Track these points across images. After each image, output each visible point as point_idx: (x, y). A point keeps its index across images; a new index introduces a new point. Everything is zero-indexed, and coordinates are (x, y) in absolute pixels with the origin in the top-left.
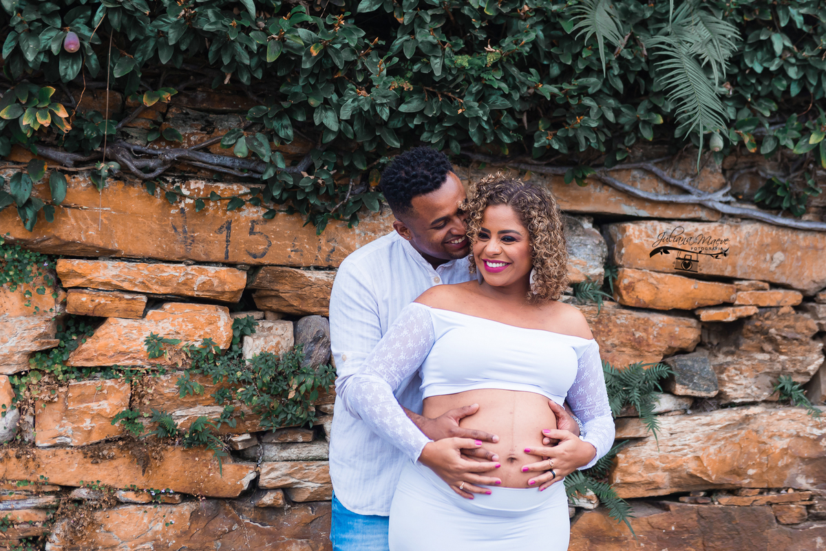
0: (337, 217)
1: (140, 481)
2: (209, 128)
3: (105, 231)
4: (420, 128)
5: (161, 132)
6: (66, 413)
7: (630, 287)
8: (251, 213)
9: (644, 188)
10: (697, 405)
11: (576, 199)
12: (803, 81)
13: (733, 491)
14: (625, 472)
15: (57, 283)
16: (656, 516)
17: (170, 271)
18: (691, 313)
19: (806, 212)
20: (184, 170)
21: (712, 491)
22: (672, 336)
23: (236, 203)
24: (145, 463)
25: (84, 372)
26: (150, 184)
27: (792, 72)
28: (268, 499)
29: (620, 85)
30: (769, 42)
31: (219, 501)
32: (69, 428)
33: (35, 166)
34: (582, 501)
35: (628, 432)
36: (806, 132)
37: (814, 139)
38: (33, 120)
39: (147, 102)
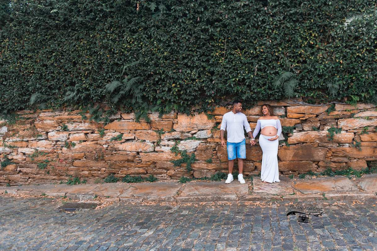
0: (247, 109)
3: (220, 112)
4: (255, 98)
5: (225, 100)
6: (217, 134)
7: (288, 115)
9: (290, 102)
10: (300, 131)
11: (280, 104)
12: (310, 86)
13: (306, 143)
14: (289, 140)
15: (215, 119)
16: (294, 146)
18: (299, 118)
19: (315, 103)
20: (228, 104)
21: (303, 143)
22: (296, 122)
26: (225, 107)
29: (282, 90)
30: (304, 81)
32: (217, 136)
33: (211, 106)
34: (283, 144)
35: (290, 135)
36: (312, 93)
37: (312, 94)
38: (210, 101)
39: (222, 98)
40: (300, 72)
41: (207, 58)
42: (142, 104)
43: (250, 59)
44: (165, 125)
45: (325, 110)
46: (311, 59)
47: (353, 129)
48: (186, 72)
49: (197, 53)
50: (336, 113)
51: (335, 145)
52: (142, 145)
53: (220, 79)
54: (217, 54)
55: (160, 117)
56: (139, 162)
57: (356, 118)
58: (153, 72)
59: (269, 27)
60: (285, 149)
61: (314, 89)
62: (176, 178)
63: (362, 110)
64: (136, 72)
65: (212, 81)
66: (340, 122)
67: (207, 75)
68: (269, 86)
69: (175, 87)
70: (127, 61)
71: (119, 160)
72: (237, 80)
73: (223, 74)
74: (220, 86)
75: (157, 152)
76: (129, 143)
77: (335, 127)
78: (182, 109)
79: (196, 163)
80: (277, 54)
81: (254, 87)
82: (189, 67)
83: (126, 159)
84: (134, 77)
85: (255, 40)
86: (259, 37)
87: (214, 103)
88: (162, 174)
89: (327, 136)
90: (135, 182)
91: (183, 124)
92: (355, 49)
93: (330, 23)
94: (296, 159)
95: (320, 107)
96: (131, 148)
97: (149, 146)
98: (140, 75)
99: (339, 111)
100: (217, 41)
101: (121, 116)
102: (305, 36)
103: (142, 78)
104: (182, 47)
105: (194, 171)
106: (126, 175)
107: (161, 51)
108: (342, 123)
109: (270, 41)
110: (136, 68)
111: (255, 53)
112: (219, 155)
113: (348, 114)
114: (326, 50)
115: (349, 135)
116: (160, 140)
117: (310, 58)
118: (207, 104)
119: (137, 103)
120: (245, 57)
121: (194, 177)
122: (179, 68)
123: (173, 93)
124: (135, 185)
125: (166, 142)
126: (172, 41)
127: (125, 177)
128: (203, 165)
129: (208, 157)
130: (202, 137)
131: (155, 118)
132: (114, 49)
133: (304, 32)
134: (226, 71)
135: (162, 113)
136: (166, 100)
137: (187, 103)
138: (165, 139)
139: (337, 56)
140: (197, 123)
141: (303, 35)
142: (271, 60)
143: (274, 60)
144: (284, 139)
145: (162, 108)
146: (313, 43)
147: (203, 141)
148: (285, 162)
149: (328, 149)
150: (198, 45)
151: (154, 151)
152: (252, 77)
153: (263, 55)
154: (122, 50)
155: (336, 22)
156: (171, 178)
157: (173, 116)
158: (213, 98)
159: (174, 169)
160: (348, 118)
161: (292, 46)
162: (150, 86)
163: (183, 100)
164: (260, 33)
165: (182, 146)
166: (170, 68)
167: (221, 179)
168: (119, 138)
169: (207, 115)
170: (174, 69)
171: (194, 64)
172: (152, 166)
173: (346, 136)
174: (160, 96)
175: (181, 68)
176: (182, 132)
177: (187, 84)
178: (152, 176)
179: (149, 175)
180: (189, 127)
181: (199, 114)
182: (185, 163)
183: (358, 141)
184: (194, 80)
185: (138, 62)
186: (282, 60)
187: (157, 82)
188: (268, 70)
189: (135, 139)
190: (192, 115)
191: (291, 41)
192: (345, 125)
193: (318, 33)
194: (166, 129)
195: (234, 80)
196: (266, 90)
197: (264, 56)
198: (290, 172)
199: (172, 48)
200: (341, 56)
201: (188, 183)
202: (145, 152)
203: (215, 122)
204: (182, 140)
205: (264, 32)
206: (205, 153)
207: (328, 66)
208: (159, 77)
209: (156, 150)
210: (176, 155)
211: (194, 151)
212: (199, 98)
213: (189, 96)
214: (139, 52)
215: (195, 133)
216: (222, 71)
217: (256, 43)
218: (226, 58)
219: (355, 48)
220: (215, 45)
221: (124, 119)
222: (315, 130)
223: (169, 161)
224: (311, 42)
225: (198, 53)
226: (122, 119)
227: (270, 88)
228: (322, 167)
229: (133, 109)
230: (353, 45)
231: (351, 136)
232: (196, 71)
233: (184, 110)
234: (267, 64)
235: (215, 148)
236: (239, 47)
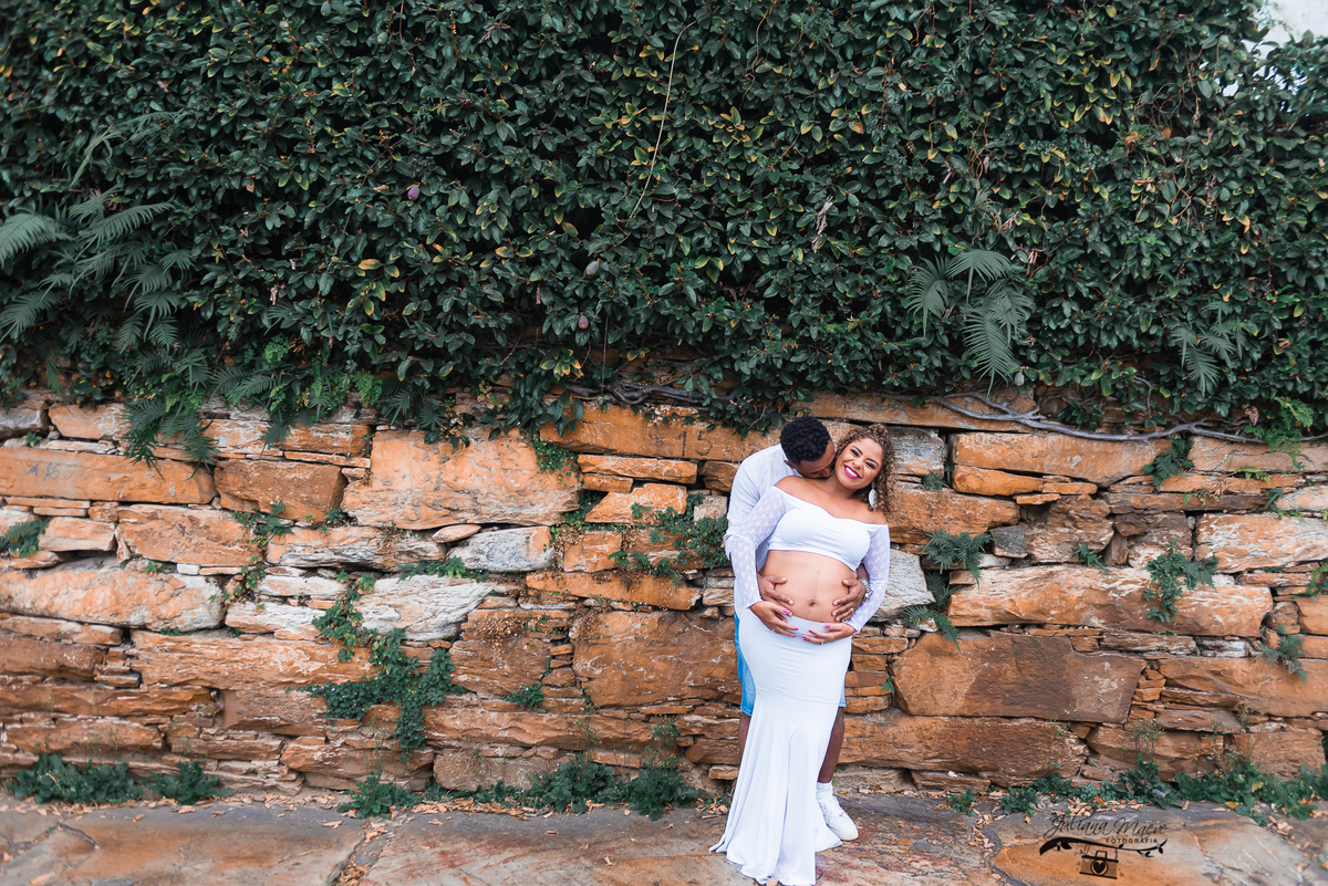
0: (755, 429)
1: (627, 597)
2: (673, 371)
3: (606, 437)
4: (805, 372)
5: (643, 374)
6: (583, 551)
7: (962, 479)
8: (700, 426)
9: (974, 409)
10: (1014, 563)
11: (923, 417)
12: (1087, 335)
13: (1040, 626)
14: (957, 608)
15: (579, 470)
16: (980, 639)
17: (647, 463)
18: (1010, 498)
19: (1099, 426)
20: (656, 398)
21: (1025, 625)
22: (994, 514)
23: (690, 420)
24: (629, 585)
25: (595, 526)
26: (635, 408)
27: (1077, 329)
28: (708, 613)
29: (946, 341)
30: (1060, 308)
31: (678, 613)
32: (584, 561)
33: (564, 398)
34: (924, 627)
35: (961, 580)
36: (1091, 371)
37: (1094, 376)
38: (561, 371)
39: (630, 357)
40: (1041, 260)
41: (569, 134)
42: (177, 355)
43: (795, 166)
44: (299, 485)
45: (1140, 465)
46: (1098, 196)
47: (1267, 570)
48: (444, 198)
49: (513, 107)
50: (1193, 481)
51: (1181, 646)
52: (153, 587)
53: (626, 253)
54: (625, 121)
55: (273, 437)
56: (128, 686)
57: (1290, 513)
58: (258, 183)
59: (901, 17)
60: (934, 652)
61: (1107, 351)
62: (330, 782)
63: (1314, 478)
64: (156, 174)
65: (580, 260)
66: (1211, 531)
67: (559, 229)
68: (883, 314)
69: (376, 275)
70: (113, 113)
71: (9, 667)
72: (721, 266)
73: (641, 230)
74: (626, 288)
75: (235, 632)
76: (78, 571)
77: (1186, 551)
78: (403, 402)
79: (450, 705)
80: (931, 155)
81: (807, 312)
82: (463, 174)
83: (52, 664)
84: (145, 201)
85: (824, 71)
86: (846, 60)
87: (580, 383)
88: (255, 756)
89: (1145, 597)
90: (89, 799)
91: (402, 486)
92: (1310, 172)
93: (1195, 33)
94: (986, 707)
95: (1118, 447)
96: (87, 601)
97: (195, 598)
98: (182, 194)
99: (1208, 473)
100: (624, 55)
101: (47, 420)
102: (1078, 78)
103: (188, 211)
104: (434, 64)
105: (439, 749)
106: (40, 754)
107: (314, 73)
108: (1220, 536)
109: (902, 87)
110: (158, 153)
111: (818, 138)
112: (582, 664)
113: (1247, 492)
114: (1170, 162)
115: (1250, 597)
116: (262, 567)
117: (1096, 190)
118: (543, 385)
119: (145, 346)
120: (766, 153)
121: (432, 780)
122: (405, 172)
123: (360, 309)
124: (87, 816)
125: (295, 583)
126: (383, 27)
127: (34, 766)
128: (493, 719)
129: (522, 673)
130: (499, 566)
131: (243, 440)
132: (43, 38)
133: (1073, 60)
134: (662, 219)
135: (287, 414)
136: (318, 342)
137: (437, 368)
138: (290, 561)
139: (1225, 195)
140: (475, 484)
141: (1069, 74)
142: (898, 182)
143: (913, 184)
144: (929, 597)
145: (289, 391)
146: (1109, 122)
147: (502, 588)
148: (926, 722)
149: (1144, 665)
150: (521, 64)
151: (222, 626)
152: (801, 257)
153: (862, 154)
154: (90, 45)
155: (1225, 31)
156: (305, 784)
157: (349, 438)
158: (579, 356)
159: (323, 733)
160: (1249, 511)
161: (1012, 121)
162: (229, 262)
163: (412, 352)
164: (852, 41)
165: (379, 609)
166: (355, 167)
167: (588, 803)
168: (21, 541)
169: (535, 445)
170: (378, 180)
171: (491, 162)
172: (200, 710)
173: (1233, 601)
174: (287, 317)
175: (417, 179)
176: (391, 531)
177: (446, 267)
178: (196, 765)
179: (177, 759)
180: (433, 506)
181: (490, 438)
182: (391, 703)
183: (1289, 630)
184: (483, 247)
185: (177, 117)
186: (954, 188)
187: (278, 238)
188: (881, 233)
189: (112, 553)
190: (454, 441)
191: (1007, 100)
192: (1234, 544)
193: (1135, 72)
194: (299, 510)
195: (700, 264)
196: (869, 334)
197: (866, 159)
198: (951, 774)
199: (375, 64)
200: (1243, 195)
201: (399, 819)
202: (164, 632)
203: (577, 486)
204: (383, 573)
205: (874, 40)
206: (506, 651)
207: (1178, 240)
208: (290, 212)
209: (231, 620)
210: (345, 657)
211: (450, 639)
212: (503, 352)
213: (450, 330)
214: (188, 67)
215: (461, 542)
216: (643, 214)
217: (830, 89)
218: (667, 151)
219: (1309, 165)
220: (615, 77)
221: (61, 438)
222: (1084, 563)
223: (300, 687)
224: (1102, 116)
225: (521, 107)
226: (52, 434)
227: (885, 327)
228: (1112, 753)
229: (118, 384)
230: (1299, 152)
231: (1256, 600)
232: (500, 201)
233: (415, 410)
234: (878, 203)
235: (564, 630)
236: (739, 101)
